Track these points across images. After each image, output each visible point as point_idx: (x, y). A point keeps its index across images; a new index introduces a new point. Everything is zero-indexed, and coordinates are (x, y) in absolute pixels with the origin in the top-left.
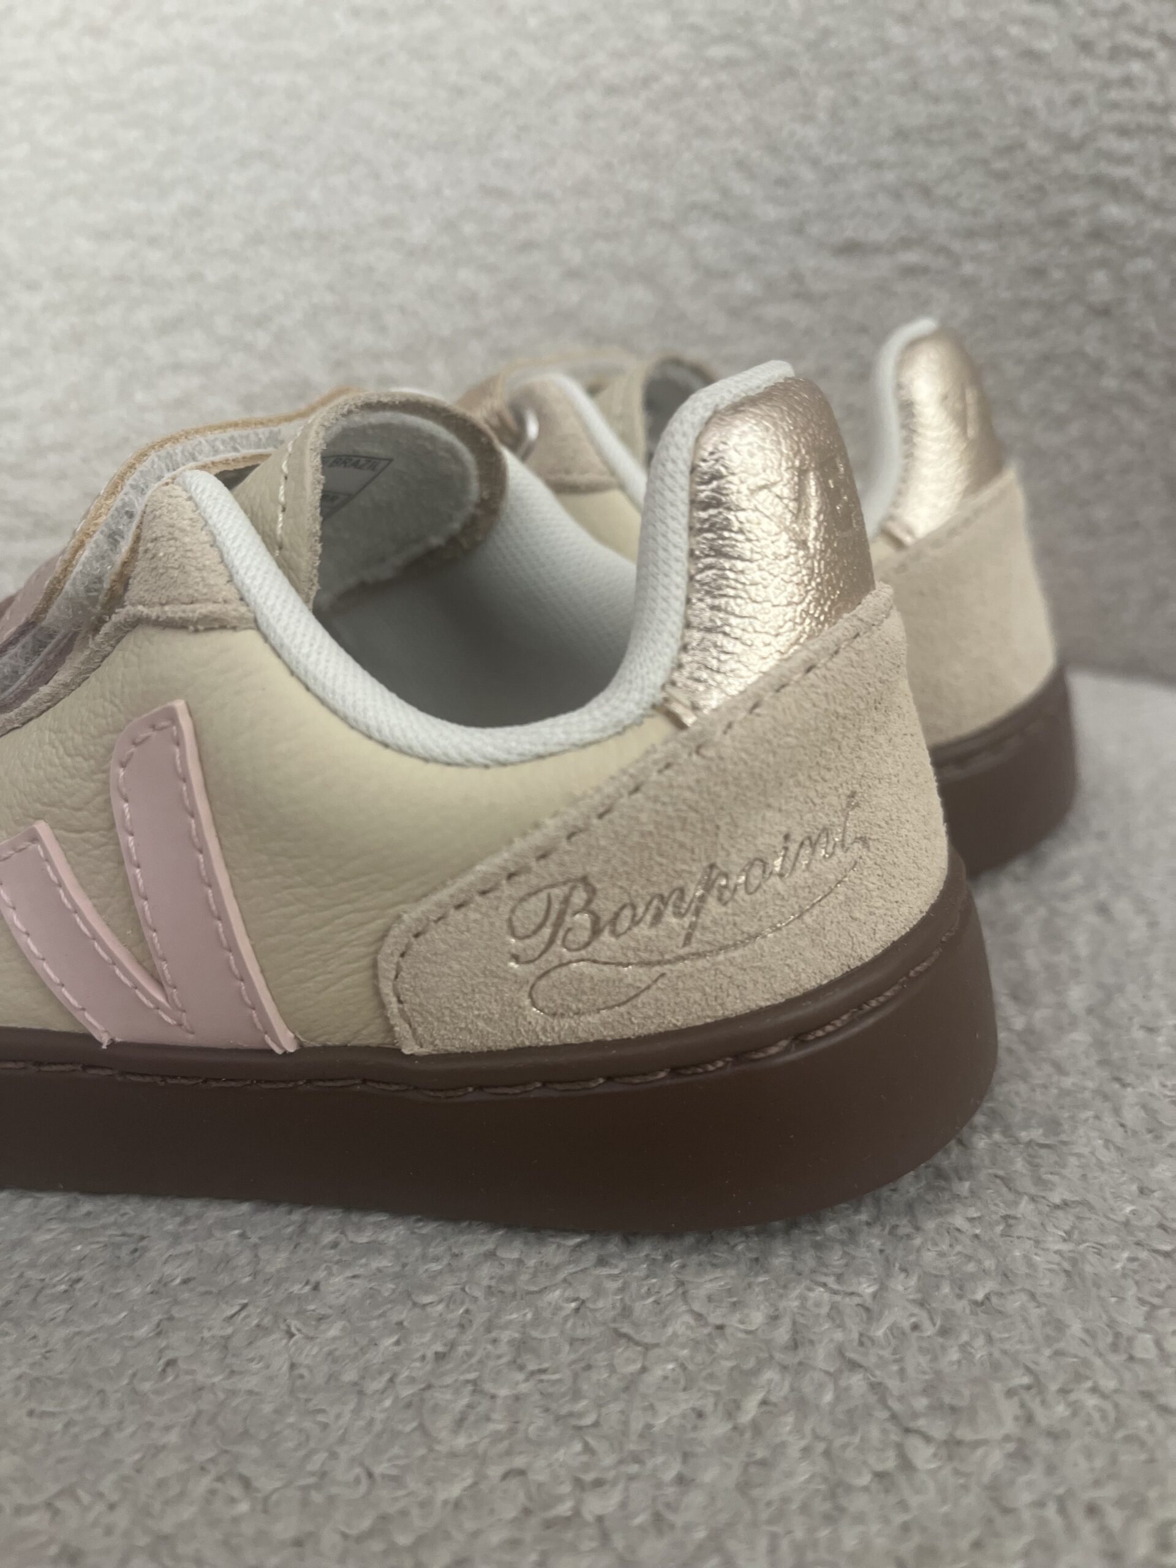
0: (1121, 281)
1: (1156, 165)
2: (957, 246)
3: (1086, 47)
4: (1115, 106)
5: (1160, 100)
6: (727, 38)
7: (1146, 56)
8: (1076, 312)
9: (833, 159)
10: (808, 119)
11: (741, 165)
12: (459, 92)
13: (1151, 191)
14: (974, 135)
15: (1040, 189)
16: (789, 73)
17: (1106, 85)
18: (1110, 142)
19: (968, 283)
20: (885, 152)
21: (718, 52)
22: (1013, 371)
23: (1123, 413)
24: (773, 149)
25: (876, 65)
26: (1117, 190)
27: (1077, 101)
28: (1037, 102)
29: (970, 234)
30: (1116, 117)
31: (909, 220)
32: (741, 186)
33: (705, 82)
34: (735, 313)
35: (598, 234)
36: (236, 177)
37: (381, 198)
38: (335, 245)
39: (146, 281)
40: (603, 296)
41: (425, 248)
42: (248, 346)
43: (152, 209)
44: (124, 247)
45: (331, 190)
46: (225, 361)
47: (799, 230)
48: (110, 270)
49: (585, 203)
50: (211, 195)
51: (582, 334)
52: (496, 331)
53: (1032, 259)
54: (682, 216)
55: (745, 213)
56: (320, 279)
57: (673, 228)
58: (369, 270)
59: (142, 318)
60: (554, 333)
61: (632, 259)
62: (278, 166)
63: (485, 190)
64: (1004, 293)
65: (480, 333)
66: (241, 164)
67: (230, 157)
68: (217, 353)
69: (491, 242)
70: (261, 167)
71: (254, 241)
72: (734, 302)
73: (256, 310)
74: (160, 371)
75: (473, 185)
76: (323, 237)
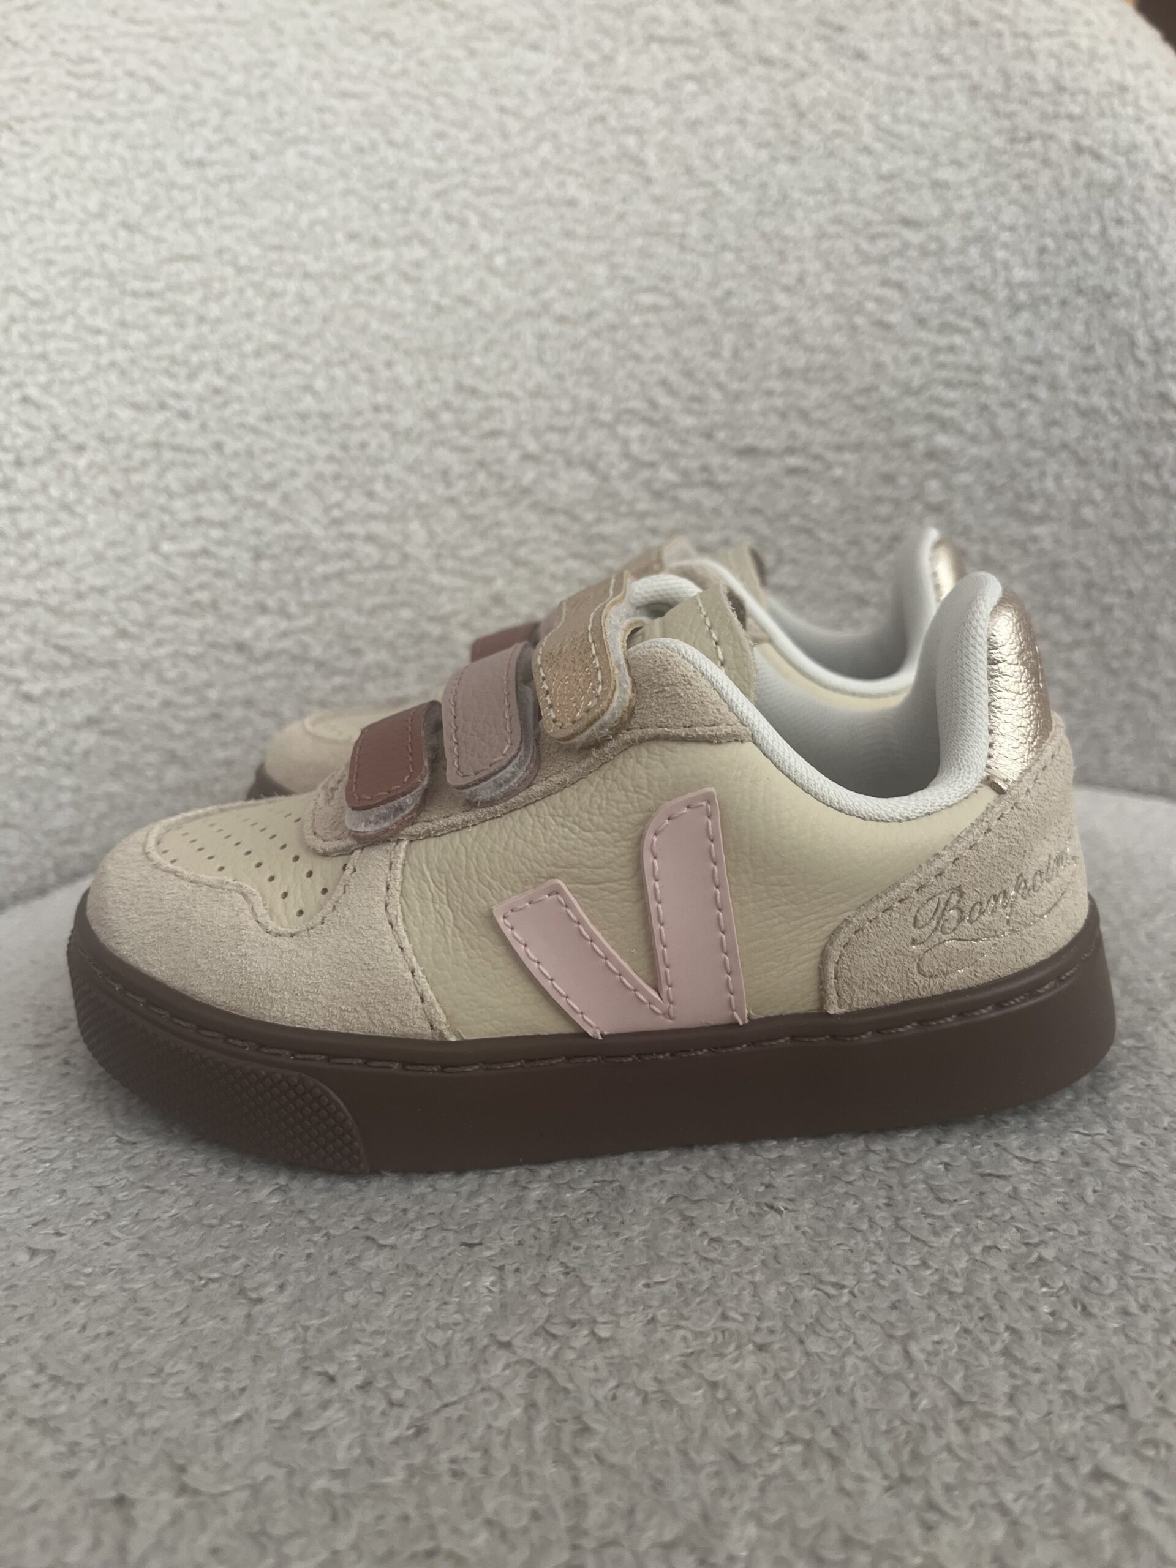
0: (948, 487)
1: (973, 409)
2: (830, 456)
3: (922, 322)
4: (942, 366)
5: (975, 364)
6: (654, 289)
7: (966, 332)
8: (918, 508)
9: (735, 386)
10: (715, 355)
11: (664, 383)
12: (439, 309)
13: (969, 427)
14: (840, 378)
15: (890, 421)
16: (701, 320)
17: (936, 350)
18: (940, 391)
19: (837, 482)
20: (777, 385)
21: (647, 299)
22: (872, 547)
24: (689, 374)
25: (768, 321)
26: (944, 425)
27: (915, 360)
28: (886, 358)
29: (839, 448)
30: (944, 374)
31: (793, 435)
32: (664, 400)
33: (636, 320)
34: (658, 495)
35: (551, 428)
36: (252, 365)
37: (375, 388)
38: (335, 424)
39: (176, 448)
40: (553, 475)
41: (408, 432)
42: (260, 506)
43: (183, 388)
44: (160, 417)
45: (332, 380)
46: (238, 519)
47: (709, 435)
48: (146, 437)
49: (541, 403)
50: (232, 379)
51: (534, 506)
52: (465, 500)
53: (886, 468)
54: (618, 419)
55: (667, 420)
56: (322, 451)
57: (610, 427)
58: (363, 446)
59: (172, 479)
60: (512, 504)
61: (577, 450)
62: (289, 356)
63: (460, 387)
64: (866, 492)
65: (452, 501)
66: (258, 354)
67: (249, 347)
68: (233, 510)
69: (464, 429)
70: (275, 357)
71: (268, 419)
72: (657, 486)
73: (267, 476)
74: (184, 525)
75: (450, 382)
76: (326, 417)
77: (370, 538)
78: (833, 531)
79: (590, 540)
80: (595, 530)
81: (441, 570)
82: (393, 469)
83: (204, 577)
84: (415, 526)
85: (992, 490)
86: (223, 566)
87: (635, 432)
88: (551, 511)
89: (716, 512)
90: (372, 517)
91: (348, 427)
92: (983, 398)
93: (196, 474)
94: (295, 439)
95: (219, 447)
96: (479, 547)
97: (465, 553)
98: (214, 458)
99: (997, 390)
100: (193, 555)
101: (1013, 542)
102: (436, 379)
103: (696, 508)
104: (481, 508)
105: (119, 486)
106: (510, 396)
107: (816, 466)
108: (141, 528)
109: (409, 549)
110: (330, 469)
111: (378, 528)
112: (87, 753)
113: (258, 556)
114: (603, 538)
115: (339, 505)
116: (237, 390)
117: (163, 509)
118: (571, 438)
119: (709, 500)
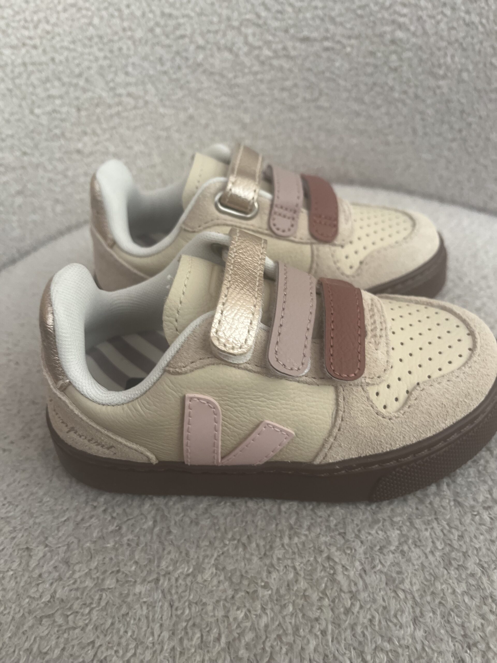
0: (401, 59)
1: (415, 18)
2: (344, 41)
8: (386, 69)
9: (299, 4)
11: (263, 4)
13: (412, 28)
15: (374, 23)
18: (398, 8)
19: (348, 55)
22: (363, 88)
23: (400, 105)
26: (401, 26)
29: (350, 37)
31: (327, 30)
32: (263, 14)
34: (262, 63)
35: (209, 31)
36: (63, 16)
37: (122, 20)
38: (105, 40)
39: (33, 64)
40: (212, 56)
41: (140, 40)
42: (76, 85)
43: (32, 33)
44: (23, 51)
45: (102, 18)
46: (67, 93)
47: (286, 31)
48: (19, 61)
49: (204, 18)
50: (55, 25)
51: (204, 72)
52: (171, 72)
53: (370, 48)
54: (241, 24)
55: (265, 23)
56: (101, 55)
57: (238, 29)
58: (120, 49)
59: (34, 79)
60: (194, 71)
61: (223, 42)
62: (80, 9)
63: (163, 14)
64: (361, 59)
65: (165, 73)
66: (65, 10)
67: (60, 8)
68: (64, 90)
69: (167, 36)
70: (73, 10)
71: (74, 42)
72: (262, 58)
73: (77, 71)
74: (43, 99)
75: (158, 12)
76: (101, 37)
77: (129, 95)
78: (346, 80)
79: (231, 86)
80: (233, 82)
81: (164, 106)
82: (135, 59)
83: (56, 123)
84: (149, 86)
85: (421, 60)
86: (64, 116)
87: (250, 31)
88: (212, 74)
89: (290, 70)
90: (128, 84)
91: (111, 41)
92: (420, 13)
93: (44, 75)
94: (87, 51)
95: (53, 60)
96: (180, 94)
97: (174, 98)
98: (52, 66)
99: (426, 8)
100: (49, 113)
101: (429, 88)
102: (151, 11)
103: (281, 69)
104: (179, 75)
105: (11, 86)
106: (188, 16)
107: (338, 47)
108: (24, 104)
109: (147, 98)
110: (106, 63)
111: (132, 89)
112: (20, 206)
113: (79, 110)
114: (238, 86)
115: (113, 80)
116: (57, 30)
117: (32, 94)
118: (219, 37)
119: (286, 65)
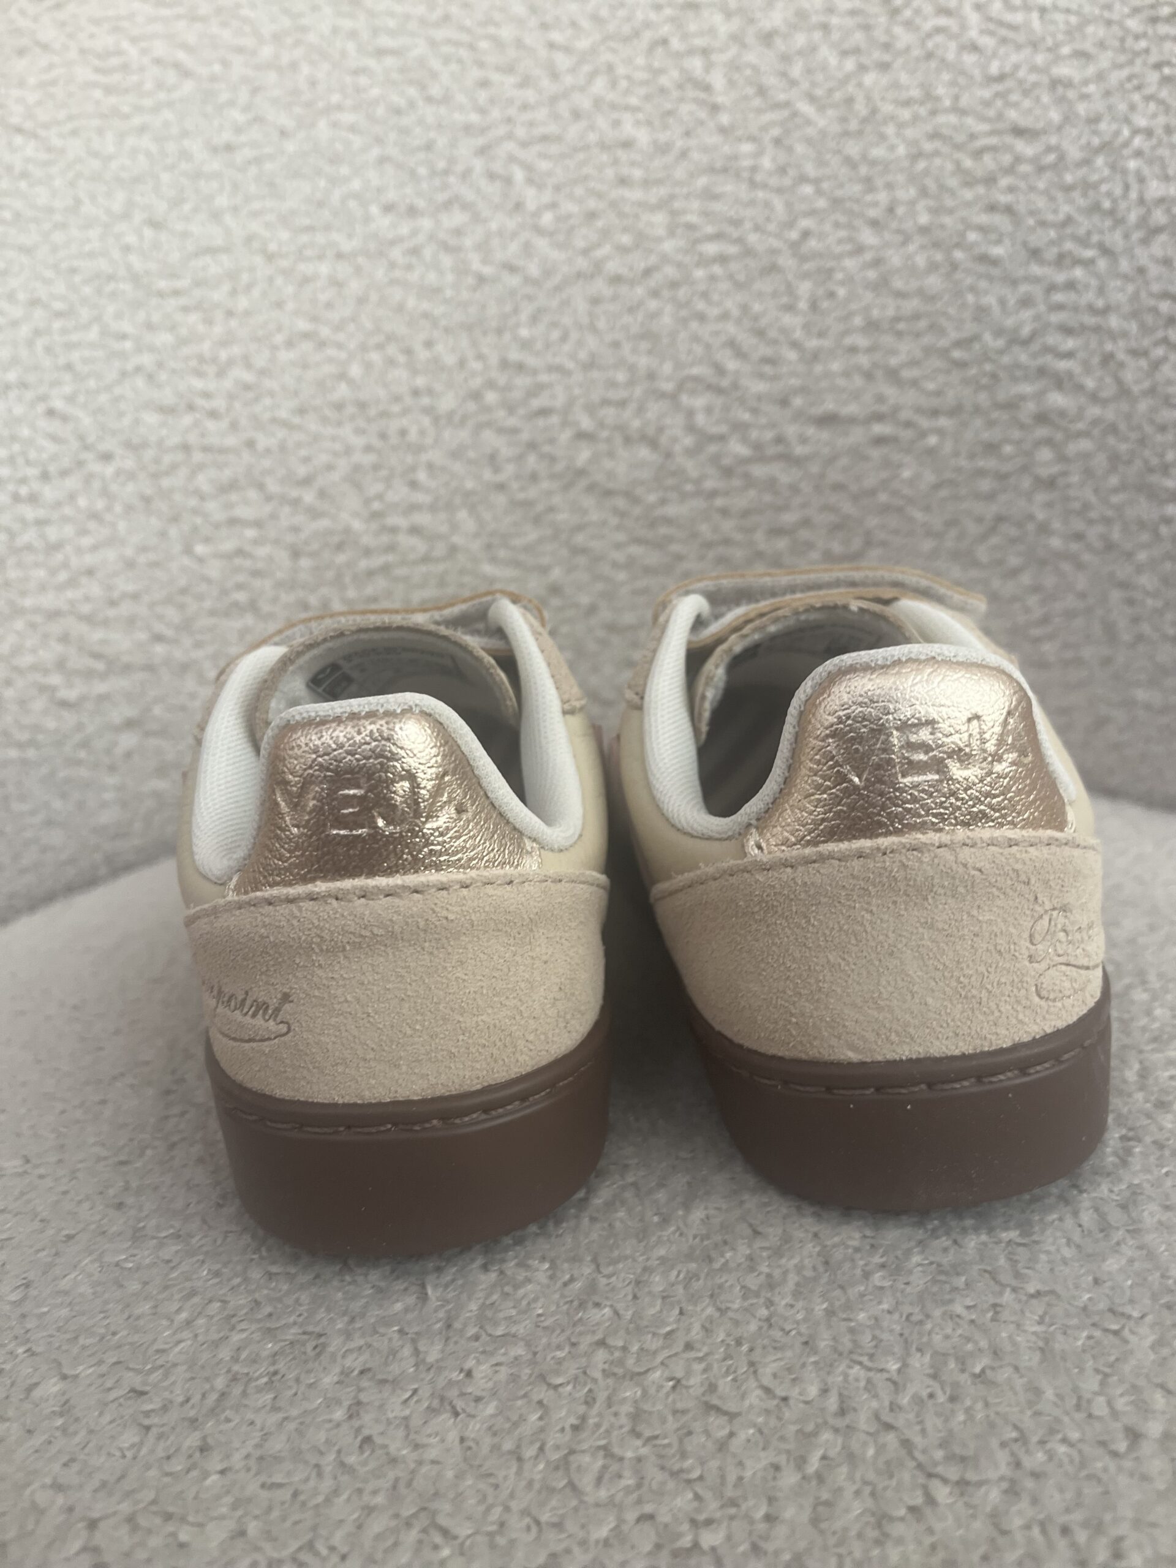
0: (1062, 458)
1: (1096, 360)
2: (924, 423)
3: (1035, 254)
4: (1060, 307)
5: (1100, 303)
6: (718, 236)
7: (1088, 263)
8: (1027, 483)
9: (813, 343)
10: (790, 308)
11: (732, 344)
12: (481, 279)
13: (1090, 383)
14: (935, 328)
15: (994, 376)
16: (772, 269)
17: (1052, 288)
18: (1053, 339)
19: (931, 452)
20: (861, 340)
21: (711, 249)
22: (973, 529)
23: (1066, 567)
24: (760, 333)
25: (850, 263)
26: (1060, 382)
27: (1026, 302)
28: (990, 300)
29: (935, 413)
30: (1061, 317)
31: (880, 399)
32: (732, 365)
33: (699, 273)
34: (728, 472)
35: (605, 402)
36: (284, 356)
37: (414, 372)
38: (373, 412)
39: (206, 449)
40: (611, 455)
41: (450, 415)
42: (296, 502)
43: (211, 385)
44: (187, 420)
45: (368, 366)
46: (274, 516)
47: (784, 402)
48: (175, 440)
49: (595, 374)
50: (263, 372)
51: (591, 488)
52: (515, 485)
53: (986, 436)
54: (681, 387)
55: (735, 386)
56: (358, 441)
57: (673, 397)
58: (403, 433)
59: (202, 481)
60: (567, 487)
61: (636, 424)
62: (322, 344)
63: (504, 364)
64: (963, 462)
65: (501, 487)
66: (290, 344)
67: (279, 339)
68: (268, 509)
69: (511, 409)
70: (307, 346)
71: (302, 411)
72: (726, 461)
73: (302, 471)
74: (217, 526)
75: (494, 360)
76: (362, 406)
77: (415, 530)
78: (927, 509)
79: (653, 524)
80: (659, 512)
81: (494, 560)
82: (435, 456)
83: (241, 578)
84: (462, 515)
85: (1115, 459)
86: (260, 565)
87: (699, 402)
88: (609, 493)
89: (794, 489)
90: (413, 508)
91: (384, 414)
92: (1109, 347)
93: (227, 474)
94: (329, 431)
95: (251, 444)
96: (532, 535)
97: (517, 542)
98: (247, 457)
99: (1125, 334)
100: (228, 557)
101: (1142, 525)
102: (480, 357)
103: (771, 484)
104: (532, 493)
105: (149, 492)
106: (559, 369)
107: (907, 434)
108: (173, 532)
109: (456, 539)
110: (369, 459)
111: (423, 519)
112: (128, 755)
113: (296, 554)
114: (668, 521)
115: (380, 497)
116: (268, 383)
117: (195, 511)
118: (628, 413)
119: (785, 476)
